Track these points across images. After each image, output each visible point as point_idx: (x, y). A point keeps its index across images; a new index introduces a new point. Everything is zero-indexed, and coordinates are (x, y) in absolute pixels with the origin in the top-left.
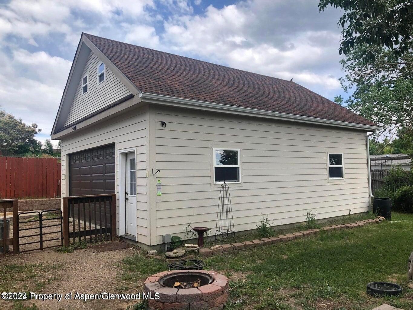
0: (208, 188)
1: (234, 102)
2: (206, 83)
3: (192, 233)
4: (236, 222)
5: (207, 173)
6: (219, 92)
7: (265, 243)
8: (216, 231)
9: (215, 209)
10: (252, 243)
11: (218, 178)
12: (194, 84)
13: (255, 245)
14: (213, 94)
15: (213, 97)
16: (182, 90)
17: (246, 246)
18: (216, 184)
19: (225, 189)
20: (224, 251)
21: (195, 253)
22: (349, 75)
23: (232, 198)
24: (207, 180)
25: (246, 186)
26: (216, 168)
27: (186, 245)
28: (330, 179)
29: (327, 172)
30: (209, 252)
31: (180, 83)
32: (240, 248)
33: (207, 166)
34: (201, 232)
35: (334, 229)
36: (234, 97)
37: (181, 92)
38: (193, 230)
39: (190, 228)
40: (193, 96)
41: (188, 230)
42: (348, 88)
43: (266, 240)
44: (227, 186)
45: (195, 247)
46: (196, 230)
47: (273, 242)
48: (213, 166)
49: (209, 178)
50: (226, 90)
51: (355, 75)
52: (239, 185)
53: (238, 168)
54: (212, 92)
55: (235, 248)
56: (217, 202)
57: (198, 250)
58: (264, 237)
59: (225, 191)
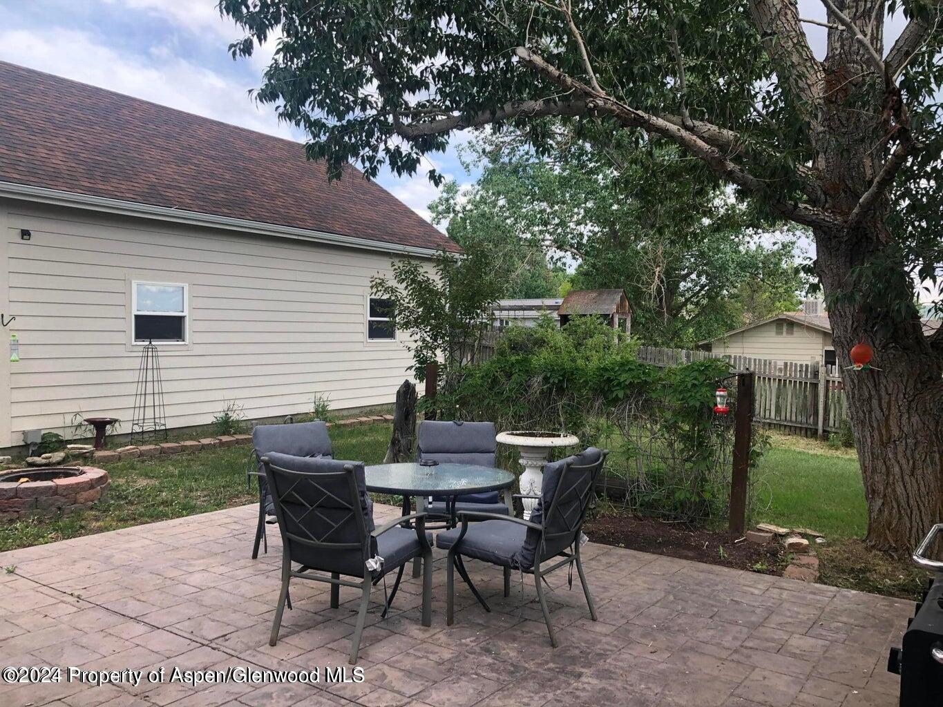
0: (120, 351)
1: (177, 199)
2: (129, 154)
3: (83, 428)
4: (169, 411)
5: (120, 325)
6: (151, 176)
7: (222, 444)
8: (133, 424)
9: (132, 389)
10: (197, 443)
11: (139, 336)
12: (98, 158)
13: (203, 447)
14: (136, 181)
15: (133, 188)
16: (68, 172)
17: (184, 448)
18: (136, 345)
19: (150, 354)
20: (142, 454)
21: (86, 458)
22: (474, 141)
23: (164, 371)
24: (119, 338)
25: (198, 350)
26: (137, 317)
27: (69, 446)
28: (369, 341)
29: (365, 329)
30: (113, 456)
31: (67, 156)
32: (174, 451)
33: (120, 312)
34: (100, 425)
35: (361, 423)
36: (182, 189)
37: (65, 176)
38: (86, 423)
39: (79, 420)
40: (89, 185)
41: (76, 423)
42: (471, 167)
43: (225, 438)
44: (154, 349)
45: (85, 449)
46: (91, 422)
47: (237, 441)
48: (131, 313)
49: (123, 334)
50: (169, 171)
51: (485, 143)
52: (186, 348)
53: (184, 317)
54: (134, 177)
55: (162, 451)
56: (134, 376)
57: (92, 452)
58: (224, 434)
59: (150, 359)
